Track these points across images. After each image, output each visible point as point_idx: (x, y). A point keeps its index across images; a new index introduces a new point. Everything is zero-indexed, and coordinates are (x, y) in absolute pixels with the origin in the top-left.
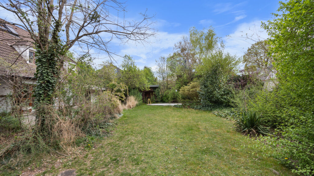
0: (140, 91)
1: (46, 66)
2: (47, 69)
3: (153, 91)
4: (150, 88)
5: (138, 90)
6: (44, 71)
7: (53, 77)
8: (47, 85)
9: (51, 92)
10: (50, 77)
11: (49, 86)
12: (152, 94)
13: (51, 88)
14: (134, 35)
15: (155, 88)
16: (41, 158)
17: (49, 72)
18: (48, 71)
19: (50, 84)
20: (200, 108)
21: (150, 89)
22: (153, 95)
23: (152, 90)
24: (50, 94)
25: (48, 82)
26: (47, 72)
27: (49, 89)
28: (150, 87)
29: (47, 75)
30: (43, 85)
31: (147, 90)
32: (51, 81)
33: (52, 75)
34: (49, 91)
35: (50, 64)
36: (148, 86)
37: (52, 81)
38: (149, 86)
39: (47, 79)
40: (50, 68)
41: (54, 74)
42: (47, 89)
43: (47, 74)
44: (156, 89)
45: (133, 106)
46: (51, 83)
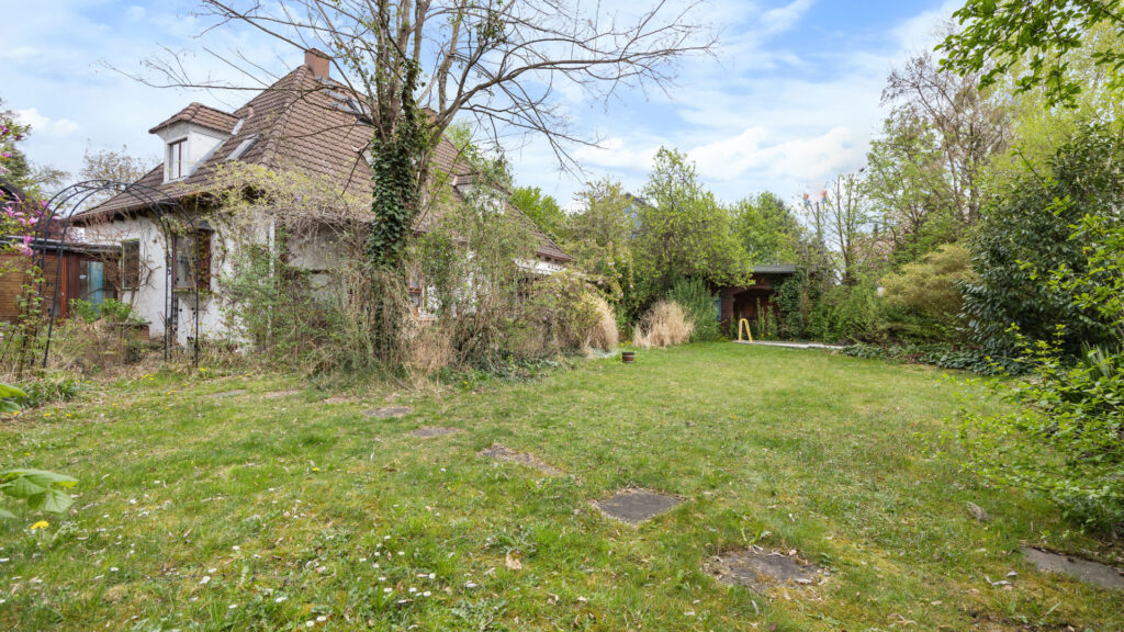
0: (712, 286)
1: (389, 182)
2: (391, 188)
3: (771, 292)
4: (756, 276)
5: (700, 282)
6: (384, 194)
7: (403, 207)
8: (391, 227)
9: (398, 244)
10: (396, 208)
11: (395, 231)
12: (765, 302)
13: (398, 235)
14: (631, 63)
15: (779, 278)
16: (367, 382)
17: (396, 196)
18: (394, 193)
19: (398, 226)
20: (967, 364)
21: (753, 282)
22: (770, 308)
23: (768, 287)
24: (395, 248)
25: (392, 219)
26: (392, 195)
27: (394, 237)
28: (753, 270)
29: (390, 205)
30: (383, 226)
31: (740, 282)
32: (397, 217)
33: (402, 204)
34: (394, 242)
35: (397, 177)
36: (745, 267)
37: (401, 218)
38: (751, 268)
39: (391, 212)
40: (397, 185)
41: (406, 200)
42: (390, 236)
43: (392, 200)
44: (782, 283)
45: (672, 338)
46: (398, 223)
